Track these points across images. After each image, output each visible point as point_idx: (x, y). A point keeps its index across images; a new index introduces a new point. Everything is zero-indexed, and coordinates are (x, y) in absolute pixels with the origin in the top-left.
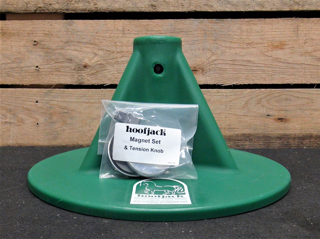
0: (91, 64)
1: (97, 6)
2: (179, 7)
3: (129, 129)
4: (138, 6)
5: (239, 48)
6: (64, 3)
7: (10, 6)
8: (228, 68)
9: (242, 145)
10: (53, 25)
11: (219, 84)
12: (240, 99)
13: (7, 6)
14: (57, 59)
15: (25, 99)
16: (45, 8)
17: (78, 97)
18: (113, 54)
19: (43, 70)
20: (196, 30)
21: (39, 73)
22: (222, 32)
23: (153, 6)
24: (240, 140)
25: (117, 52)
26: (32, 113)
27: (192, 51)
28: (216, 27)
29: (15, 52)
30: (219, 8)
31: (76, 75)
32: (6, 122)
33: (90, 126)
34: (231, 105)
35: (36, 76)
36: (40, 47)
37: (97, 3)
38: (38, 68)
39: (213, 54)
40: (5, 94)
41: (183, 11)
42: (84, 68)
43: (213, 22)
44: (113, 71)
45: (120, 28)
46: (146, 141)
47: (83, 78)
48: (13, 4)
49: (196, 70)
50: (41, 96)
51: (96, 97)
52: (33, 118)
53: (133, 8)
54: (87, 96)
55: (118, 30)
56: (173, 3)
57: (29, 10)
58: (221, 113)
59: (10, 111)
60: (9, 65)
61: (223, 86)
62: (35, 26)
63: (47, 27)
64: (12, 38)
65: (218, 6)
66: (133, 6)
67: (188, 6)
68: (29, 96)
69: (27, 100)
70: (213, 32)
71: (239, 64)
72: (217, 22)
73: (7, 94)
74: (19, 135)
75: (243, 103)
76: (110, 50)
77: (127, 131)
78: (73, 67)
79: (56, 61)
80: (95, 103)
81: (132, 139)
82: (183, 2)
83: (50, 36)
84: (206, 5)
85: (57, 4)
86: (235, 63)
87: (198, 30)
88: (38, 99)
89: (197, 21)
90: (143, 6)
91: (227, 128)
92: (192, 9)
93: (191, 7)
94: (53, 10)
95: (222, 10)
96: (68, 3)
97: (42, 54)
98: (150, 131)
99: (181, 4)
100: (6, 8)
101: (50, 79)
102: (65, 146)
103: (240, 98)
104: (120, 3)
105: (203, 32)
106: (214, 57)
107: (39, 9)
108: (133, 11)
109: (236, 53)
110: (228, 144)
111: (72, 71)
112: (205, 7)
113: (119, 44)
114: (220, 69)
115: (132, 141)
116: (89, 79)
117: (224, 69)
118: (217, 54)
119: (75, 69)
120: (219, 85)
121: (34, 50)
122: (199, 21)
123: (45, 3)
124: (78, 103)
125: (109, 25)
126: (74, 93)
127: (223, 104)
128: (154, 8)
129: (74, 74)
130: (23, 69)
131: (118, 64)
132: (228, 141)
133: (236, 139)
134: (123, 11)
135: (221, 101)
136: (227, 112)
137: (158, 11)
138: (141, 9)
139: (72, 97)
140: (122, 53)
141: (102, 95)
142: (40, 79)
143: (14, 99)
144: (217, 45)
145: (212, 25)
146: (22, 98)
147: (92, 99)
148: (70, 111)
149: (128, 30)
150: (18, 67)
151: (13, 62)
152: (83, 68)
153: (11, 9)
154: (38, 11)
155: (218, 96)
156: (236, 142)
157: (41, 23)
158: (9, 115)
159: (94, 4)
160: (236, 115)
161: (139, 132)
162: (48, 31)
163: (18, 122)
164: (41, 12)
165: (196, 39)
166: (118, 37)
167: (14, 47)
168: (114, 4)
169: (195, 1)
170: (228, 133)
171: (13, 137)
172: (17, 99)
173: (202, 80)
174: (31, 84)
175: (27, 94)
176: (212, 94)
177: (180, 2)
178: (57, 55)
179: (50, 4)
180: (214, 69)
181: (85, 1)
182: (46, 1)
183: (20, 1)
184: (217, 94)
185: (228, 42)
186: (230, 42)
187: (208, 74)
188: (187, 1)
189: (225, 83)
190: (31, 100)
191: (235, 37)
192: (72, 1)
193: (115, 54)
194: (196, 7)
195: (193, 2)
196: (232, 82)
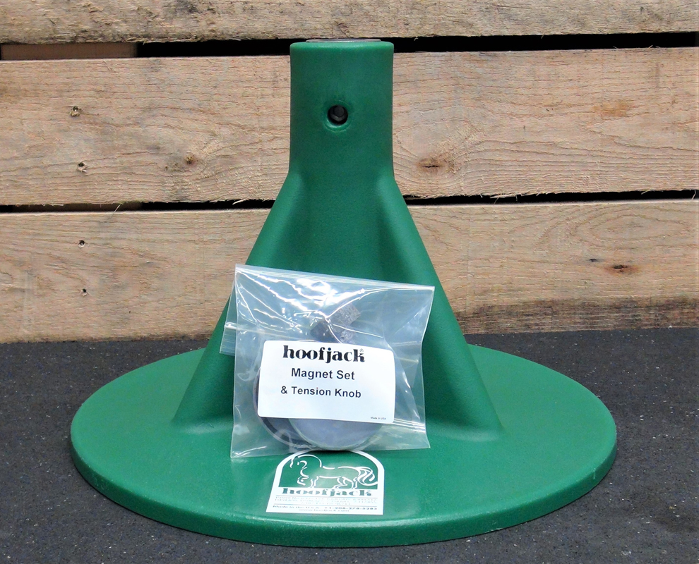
0: (203, 157)
1: (214, 26)
2: (399, 27)
3: (289, 353)
4: (307, 26)
5: (530, 115)
6: (139, 21)
7: (14, 29)
8: (507, 161)
9: (537, 325)
10: (115, 70)
11: (486, 194)
12: (533, 226)
13: (8, 29)
14: (126, 146)
15: (54, 238)
16: (96, 31)
17: (176, 231)
18: (253, 133)
19: (94, 172)
20: (436, 77)
21: (87, 178)
22: (494, 80)
23: (340, 25)
24: (532, 315)
25: (262, 128)
26: (72, 268)
27: (427, 124)
28: (480, 70)
29: (29, 133)
30: (487, 29)
31: (170, 183)
32: (12, 290)
33: (202, 292)
34: (513, 239)
35: (78, 184)
36: (87, 120)
37: (214, 21)
38: (84, 167)
39: (474, 130)
40: (8, 226)
41: (407, 35)
42: (187, 166)
43: (474, 58)
44: (251, 171)
45: (268, 75)
46: (324, 375)
47: (186, 187)
48: (21, 24)
49: (436, 164)
50: (91, 230)
51: (216, 229)
52: (73, 278)
53: (296, 30)
54: (196, 226)
55: (262, 79)
56: (386, 19)
57: (60, 38)
58: (491, 257)
59: (20, 264)
60: (17, 162)
61: (496, 199)
62: (75, 74)
63: (101, 74)
64: (21, 101)
65: (485, 25)
66: (296, 26)
67: (420, 26)
68: (64, 231)
69: (58, 239)
70: (474, 82)
71: (530, 150)
72: (483, 58)
73: (13, 226)
74: (42, 316)
75: (539, 235)
76: (246, 125)
77: (285, 356)
78: (162, 164)
79: (125, 152)
80: (214, 241)
81: (296, 372)
82: (408, 16)
83: (108, 94)
84: (460, 22)
85: (123, 24)
86: (522, 149)
87: (440, 77)
88: (85, 235)
89: (438, 57)
90: (319, 26)
91: (505, 288)
92: (428, 31)
93: (425, 27)
94: (114, 36)
95: (493, 34)
96: (150, 22)
97: (91, 135)
98: (332, 355)
99: (403, 21)
100: (7, 34)
101: (111, 191)
102: (148, 338)
103: (532, 224)
104: (266, 19)
105: (453, 81)
106: (477, 136)
107: (83, 35)
108: (295, 37)
109: (524, 127)
110: (506, 322)
111: (161, 173)
112: (457, 27)
113: (265, 111)
114: (488, 162)
115: (296, 375)
116: (199, 189)
117: (498, 163)
118: (482, 130)
119: (167, 168)
120: (488, 196)
121: (72, 128)
122: (443, 58)
123: (97, 22)
124: (176, 242)
125: (242, 69)
126: (166, 221)
127: (496, 238)
128: (343, 29)
129: (165, 179)
130: (49, 170)
131: (265, 154)
132: (506, 317)
133: (523, 312)
134: (273, 38)
135: (492, 231)
136: (505, 255)
138: (313, 32)
139: (162, 231)
140: (272, 131)
141: (230, 224)
142: (88, 191)
143: (30, 237)
144: (483, 110)
145: (472, 65)
146: (49, 235)
147: (206, 234)
148: (156, 262)
149: (285, 80)
150: (38, 167)
151: (26, 156)
152: (185, 165)
153: (17, 34)
154: (80, 40)
155: (485, 220)
156: (524, 318)
157: (87, 65)
158: (18, 274)
159: (209, 22)
160: (524, 261)
161: (309, 357)
162: (105, 85)
163: (41, 289)
164: (88, 41)
165: (436, 97)
166: (262, 95)
167: (28, 122)
168: (254, 21)
169: (434, 15)
170: (506, 300)
171: (30, 321)
172: (36, 238)
173: (449, 186)
174: (67, 203)
175: (61, 225)
176: (471, 216)
177: (401, 16)
178: (125, 137)
179: (106, 24)
180: (476, 162)
181: (188, 16)
182: (99, 17)
183: (38, 18)
184: (483, 217)
185: (508, 102)
186: (512, 103)
187: (463, 172)
188: (416, 14)
189: (501, 192)
190: (68, 239)
191: (521, 91)
192: (156, 16)
193: (257, 134)
194: (435, 27)
195: (429, 16)
196: (516, 190)
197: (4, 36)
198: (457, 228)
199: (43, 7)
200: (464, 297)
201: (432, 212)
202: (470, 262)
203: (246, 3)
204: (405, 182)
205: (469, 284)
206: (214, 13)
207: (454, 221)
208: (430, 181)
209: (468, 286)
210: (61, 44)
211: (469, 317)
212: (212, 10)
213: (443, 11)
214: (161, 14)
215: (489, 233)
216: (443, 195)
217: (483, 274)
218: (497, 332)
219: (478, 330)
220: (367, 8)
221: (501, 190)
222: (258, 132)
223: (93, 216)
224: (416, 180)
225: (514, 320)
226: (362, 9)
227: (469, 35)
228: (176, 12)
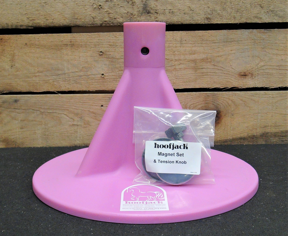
1: (157, 19)
2: (231, 19)
4: (194, 19)
5: (284, 55)
6: (127, 17)
7: (78, 20)
8: (275, 73)
9: (286, 140)
10: (117, 36)
13: (76, 20)
14: (121, 67)
15: (91, 104)
16: (110, 21)
18: (172, 62)
19: (108, 77)
20: (246, 39)
21: (105, 80)
22: (270, 40)
23: (208, 18)
24: (284, 136)
25: (175, 60)
26: (98, 116)
27: (242, 58)
28: (264, 37)
29: (82, 62)
30: (267, 20)
32: (73, 125)
34: (277, 105)
35: (101, 82)
36: (106, 57)
37: (157, 17)
38: (104, 75)
39: (262, 60)
40: (73, 99)
41: (235, 22)
43: (262, 32)
44: (171, 77)
45: (179, 39)
48: (81, 19)
49: (246, 74)
50: (106, 101)
52: (98, 120)
53: (190, 20)
55: (176, 40)
56: (227, 16)
57: (96, 24)
58: (268, 112)
59: (77, 114)
60: (77, 73)
61: (270, 89)
62: (101, 38)
63: (112, 38)
64: (80, 49)
65: (266, 18)
66: (190, 19)
67: (240, 19)
68: (95, 101)
69: (93, 104)
70: (261, 41)
71: (284, 69)
72: (265, 32)
73: (75, 99)
74: (85, 136)
76: (169, 59)
79: (120, 69)
82: (235, 15)
83: (114, 46)
84: (256, 17)
85: (121, 18)
86: (281, 68)
87: (248, 39)
88: (103, 103)
89: (247, 31)
90: (199, 19)
91: (273, 125)
92: (243, 21)
93: (242, 19)
94: (117, 23)
95: (270, 22)
96: (132, 17)
97: (107, 63)
99: (233, 17)
100: (75, 23)
101: (114, 85)
104: (178, 16)
105: (253, 41)
106: (263, 63)
107: (105, 23)
108: (190, 23)
109: (282, 59)
110: (274, 139)
112: (255, 19)
113: (177, 53)
114: (267, 74)
117: (271, 74)
118: (265, 61)
120: (267, 88)
121: (100, 60)
122: (249, 32)
123: (110, 18)
125: (168, 36)
127: (270, 105)
128: (209, 20)
130: (90, 77)
131: (176, 70)
132: (274, 137)
133: (281, 135)
134: (181, 24)
135: (268, 102)
136: (274, 112)
137: (213, 23)
138: (197, 21)
140: (180, 61)
142: (105, 85)
143: (82, 104)
144: (265, 53)
145: (261, 34)
146: (89, 103)
149: (185, 40)
150: (85, 75)
151: (81, 71)
153: (79, 23)
154: (104, 25)
155: (265, 97)
156: (281, 137)
157: (106, 35)
158: (76, 119)
159: (155, 18)
160: (281, 114)
162: (113, 43)
163: (85, 124)
164: (107, 25)
165: (246, 47)
166: (176, 46)
167: (82, 57)
168: (173, 17)
169: (246, 14)
170: (273, 130)
171: (80, 138)
172: (84, 104)
173: (251, 84)
174: (96, 90)
175: (94, 99)
176: (260, 96)
177: (232, 15)
178: (121, 63)
179: (114, 18)
180: (262, 74)
181: (147, 15)
182: (112, 16)
183: (87, 16)
184: (265, 96)
185: (275, 49)
186: (277, 50)
187: (257, 78)
188: (238, 14)
189: (272, 86)
190: (96, 104)
191: (281, 45)
192: (135, 15)
193: (173, 62)
194: (246, 19)
195: (244, 15)
196: (279, 85)
197: (74, 23)
198: (254, 101)
199: (89, 12)
200: (256, 129)
201: (244, 94)
202: (259, 115)
203: (170, 10)
204: (233, 82)
205: (259, 123)
206: (157, 14)
207: (253, 98)
208: (243, 81)
209: (258, 124)
210: (96, 26)
211: (258, 137)
212: (157, 13)
213: (249, 13)
214: (136, 14)
215: (267, 103)
216: (248, 87)
217: (264, 119)
218: (270, 144)
219: (262, 143)
220: (219, 11)
221: (272, 85)
222: (174, 61)
223: (107, 95)
224: (237, 81)
225: (277, 138)
226: (217, 12)
227: (260, 22)
228: (142, 14)
